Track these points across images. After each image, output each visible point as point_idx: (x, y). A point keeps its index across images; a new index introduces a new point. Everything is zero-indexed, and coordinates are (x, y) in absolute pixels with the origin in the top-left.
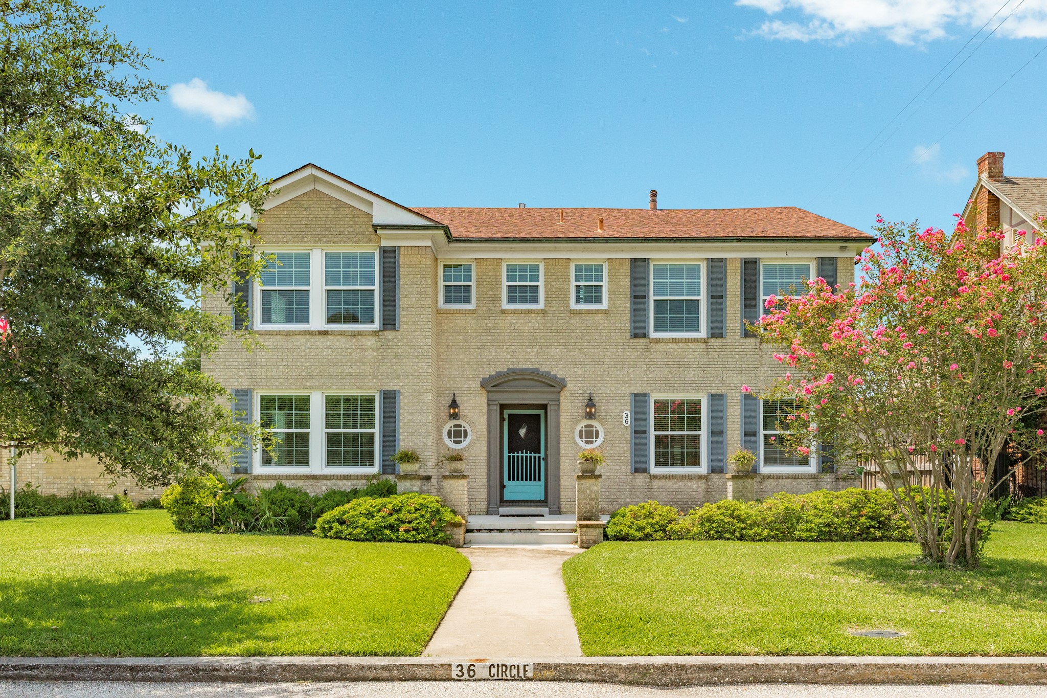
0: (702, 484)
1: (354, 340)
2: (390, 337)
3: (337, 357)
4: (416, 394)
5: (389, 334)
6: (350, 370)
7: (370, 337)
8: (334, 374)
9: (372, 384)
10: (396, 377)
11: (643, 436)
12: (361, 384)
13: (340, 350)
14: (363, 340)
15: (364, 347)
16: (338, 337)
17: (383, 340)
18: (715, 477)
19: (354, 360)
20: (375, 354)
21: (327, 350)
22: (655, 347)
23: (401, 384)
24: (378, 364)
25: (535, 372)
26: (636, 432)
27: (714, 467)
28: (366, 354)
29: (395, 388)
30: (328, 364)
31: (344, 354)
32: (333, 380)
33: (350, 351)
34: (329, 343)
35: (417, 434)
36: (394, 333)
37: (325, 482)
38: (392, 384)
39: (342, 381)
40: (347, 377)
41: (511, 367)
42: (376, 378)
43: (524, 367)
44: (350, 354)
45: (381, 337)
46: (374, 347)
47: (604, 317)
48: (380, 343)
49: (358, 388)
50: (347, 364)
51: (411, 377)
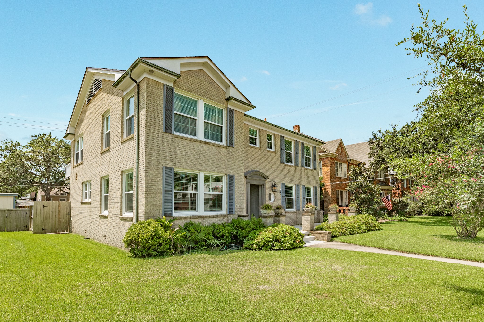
0: (294, 215)
1: (218, 149)
2: (231, 150)
3: (212, 156)
4: (240, 178)
5: (230, 149)
6: (217, 163)
7: (224, 149)
8: (210, 164)
9: (225, 171)
10: (233, 169)
11: (284, 198)
12: (221, 171)
13: (212, 153)
14: (221, 150)
15: (222, 153)
16: (212, 146)
17: (229, 151)
18: (298, 212)
19: (218, 159)
20: (226, 157)
21: (207, 152)
22: (286, 167)
23: (235, 172)
24: (227, 162)
25: (259, 172)
27: (297, 209)
28: (223, 156)
29: (233, 174)
30: (208, 159)
31: (214, 155)
32: (210, 168)
33: (216, 154)
34: (208, 148)
35: (240, 196)
36: (232, 149)
38: (232, 172)
39: (213, 168)
40: (215, 167)
42: (226, 168)
43: (255, 170)
44: (216, 155)
45: (228, 149)
46: (225, 154)
47: (274, 154)
48: (227, 152)
49: (220, 173)
50: (215, 160)
51: (238, 170)
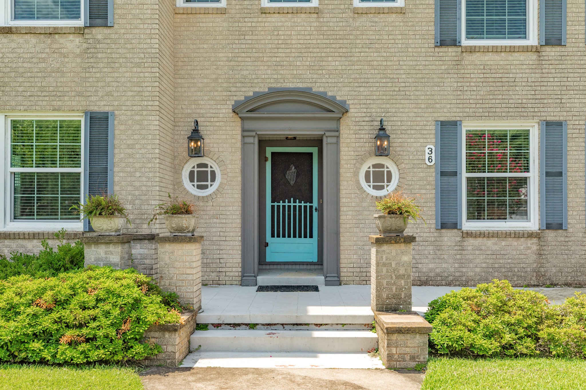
0: (532, 244)
1: (49, 41)
2: (99, 37)
3: (25, 65)
4: (138, 118)
5: (99, 33)
6: (44, 84)
7: (71, 37)
8: (21, 89)
9: (74, 103)
10: (109, 94)
11: (452, 179)
12: (59, 103)
13: (29, 55)
14: (62, 41)
15: (63, 51)
16: (27, 37)
17: (91, 41)
18: (550, 235)
19: (49, 70)
20: (78, 60)
21: (11, 55)
22: (468, 58)
23: (116, 103)
24: (83, 75)
25: (306, 92)
26: (443, 174)
27: (550, 221)
28: (67, 60)
29: (106, 109)
30: (13, 75)
31: (34, 60)
32: (20, 98)
33: (44, 55)
34: (13, 45)
35: (138, 174)
36: (106, 31)
37: (7, 242)
38: (103, 103)
39: (32, 98)
40: (39, 94)
41: (273, 85)
42: (79, 94)
43: (291, 86)
44: (44, 60)
45: (87, 36)
46: (78, 51)
47: (400, 18)
48: (85, 46)
49: (54, 110)
50: (40, 75)
51: (130, 94)
